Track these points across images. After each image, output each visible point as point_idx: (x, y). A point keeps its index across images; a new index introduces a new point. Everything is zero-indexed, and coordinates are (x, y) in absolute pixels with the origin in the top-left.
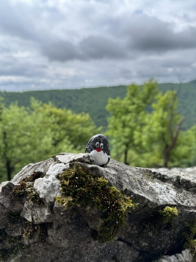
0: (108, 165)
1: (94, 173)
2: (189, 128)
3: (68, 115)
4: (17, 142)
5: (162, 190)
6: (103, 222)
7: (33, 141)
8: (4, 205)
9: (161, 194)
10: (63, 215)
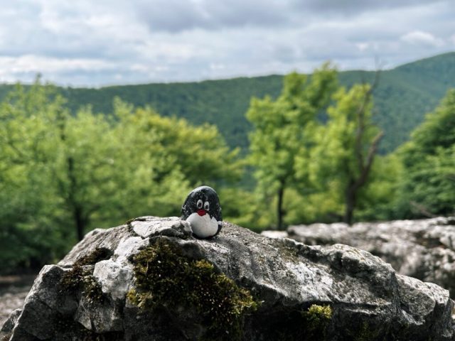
0: (221, 235)
1: (190, 254)
2: (392, 149)
3: (181, 128)
4: (92, 175)
5: (308, 276)
6: (205, 330)
7: (120, 173)
8: (47, 303)
9: (306, 282)
10: (140, 320)
